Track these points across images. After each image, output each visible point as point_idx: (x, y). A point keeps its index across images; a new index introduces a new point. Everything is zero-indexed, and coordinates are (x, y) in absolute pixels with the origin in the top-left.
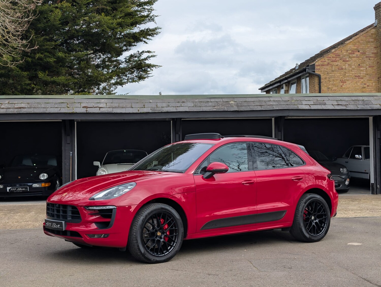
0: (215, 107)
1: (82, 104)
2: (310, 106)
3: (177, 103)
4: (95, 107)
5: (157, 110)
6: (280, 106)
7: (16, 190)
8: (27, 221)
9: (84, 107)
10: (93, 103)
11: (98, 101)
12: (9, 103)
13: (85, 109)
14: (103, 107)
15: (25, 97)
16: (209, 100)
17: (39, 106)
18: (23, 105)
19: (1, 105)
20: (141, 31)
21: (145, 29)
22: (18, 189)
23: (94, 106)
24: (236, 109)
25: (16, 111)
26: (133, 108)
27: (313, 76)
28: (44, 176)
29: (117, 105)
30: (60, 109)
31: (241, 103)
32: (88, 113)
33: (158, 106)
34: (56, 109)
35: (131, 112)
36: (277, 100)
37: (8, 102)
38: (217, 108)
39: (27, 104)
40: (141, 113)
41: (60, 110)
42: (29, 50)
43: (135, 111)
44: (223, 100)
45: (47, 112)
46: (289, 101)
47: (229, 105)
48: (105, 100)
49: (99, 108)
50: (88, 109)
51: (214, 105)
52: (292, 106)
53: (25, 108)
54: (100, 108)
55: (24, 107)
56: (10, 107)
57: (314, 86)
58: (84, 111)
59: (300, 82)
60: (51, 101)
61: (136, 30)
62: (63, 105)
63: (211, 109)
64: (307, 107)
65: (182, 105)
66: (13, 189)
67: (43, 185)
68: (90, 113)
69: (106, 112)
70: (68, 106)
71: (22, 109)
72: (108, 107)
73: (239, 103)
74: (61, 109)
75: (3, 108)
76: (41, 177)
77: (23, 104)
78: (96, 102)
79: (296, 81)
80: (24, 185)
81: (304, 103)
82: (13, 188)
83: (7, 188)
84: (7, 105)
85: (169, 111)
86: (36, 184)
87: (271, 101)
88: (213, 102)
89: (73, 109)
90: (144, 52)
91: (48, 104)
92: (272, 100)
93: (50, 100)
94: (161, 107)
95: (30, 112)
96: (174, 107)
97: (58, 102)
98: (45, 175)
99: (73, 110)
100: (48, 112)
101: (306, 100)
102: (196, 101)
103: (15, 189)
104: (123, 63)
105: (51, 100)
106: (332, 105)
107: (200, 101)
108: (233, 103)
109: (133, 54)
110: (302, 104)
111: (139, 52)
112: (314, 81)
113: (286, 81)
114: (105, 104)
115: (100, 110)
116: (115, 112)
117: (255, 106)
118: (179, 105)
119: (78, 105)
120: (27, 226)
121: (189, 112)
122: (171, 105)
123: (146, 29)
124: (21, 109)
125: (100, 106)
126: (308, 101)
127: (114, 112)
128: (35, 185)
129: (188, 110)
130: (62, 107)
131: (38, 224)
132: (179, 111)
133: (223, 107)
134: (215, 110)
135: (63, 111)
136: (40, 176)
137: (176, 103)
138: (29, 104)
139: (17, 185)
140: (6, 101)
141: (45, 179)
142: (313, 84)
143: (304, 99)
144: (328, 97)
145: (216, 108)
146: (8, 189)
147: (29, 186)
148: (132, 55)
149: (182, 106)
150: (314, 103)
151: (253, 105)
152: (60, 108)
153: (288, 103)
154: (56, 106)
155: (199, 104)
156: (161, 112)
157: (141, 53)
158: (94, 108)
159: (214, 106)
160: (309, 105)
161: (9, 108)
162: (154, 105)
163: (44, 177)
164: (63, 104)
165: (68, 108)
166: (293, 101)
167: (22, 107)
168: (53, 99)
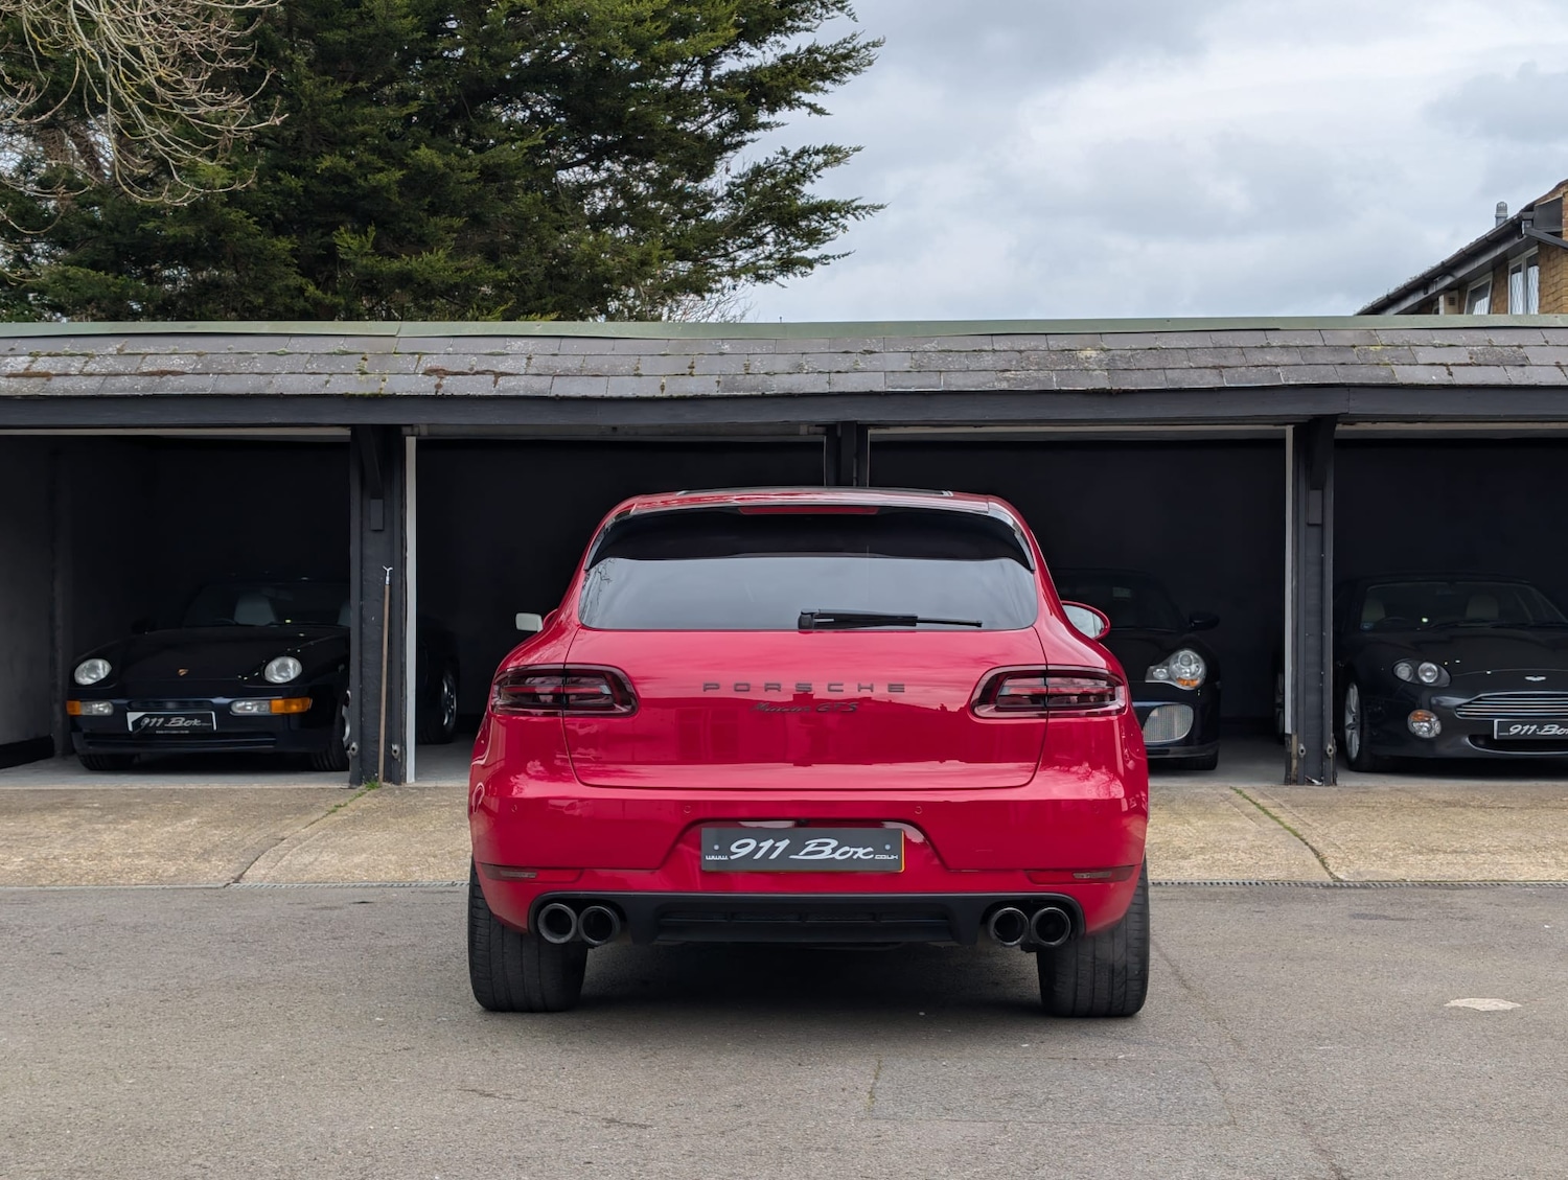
0: (1007, 374)
1: (424, 357)
2: (1452, 369)
3: (840, 357)
4: (477, 373)
5: (747, 386)
6: (1307, 368)
7: (162, 727)
8: (139, 855)
9: (429, 372)
10: (475, 355)
11: (497, 345)
12: (120, 353)
13: (434, 380)
14: (510, 371)
15: (193, 327)
16: (985, 344)
17: (244, 366)
18: (176, 363)
19: (86, 362)
20: (784, 59)
21: (799, 49)
22: (174, 720)
23: (475, 369)
24: (1100, 381)
25: (140, 386)
26: (640, 375)
27: (1553, 255)
28: (284, 667)
29: (573, 364)
30: (326, 377)
31: (1132, 356)
32: (443, 398)
33: (752, 367)
34: (312, 377)
35: (630, 394)
36: (1298, 343)
37: (118, 350)
38: (1015, 379)
39: (195, 357)
40: (671, 399)
41: (327, 382)
42: (242, 131)
43: (647, 389)
44: (1051, 343)
45: (268, 391)
46: (1354, 346)
47: (1073, 367)
48: (525, 344)
49: (492, 378)
50: (447, 381)
51: (1002, 365)
52: (1363, 370)
53: (183, 373)
54: (498, 375)
55: (179, 369)
56: (121, 368)
57: (1556, 300)
58: (425, 386)
59: (1503, 283)
60: (296, 344)
61: (764, 55)
62: (344, 364)
63: (984, 384)
64: (1437, 377)
65: (862, 365)
66: (150, 722)
67: (278, 705)
68: (452, 397)
69: (522, 393)
70: (366, 369)
71: (169, 376)
72: (534, 371)
73: (1120, 356)
74: (332, 379)
75: (91, 375)
76: (272, 675)
77: (176, 356)
78: (488, 351)
79: (1489, 278)
80: (199, 705)
81: (1424, 355)
82: (151, 717)
83: (129, 714)
84: (110, 360)
85: (796, 392)
86: (249, 701)
87: (1269, 346)
88: (1003, 354)
89: (384, 380)
90: (807, 152)
91: (281, 358)
92: (1274, 344)
93: (294, 340)
94: (766, 374)
95: (201, 390)
96: (820, 372)
97: (324, 351)
98: (291, 662)
99: (383, 384)
100: (274, 393)
101: (1437, 342)
102: (927, 347)
103: (161, 720)
104: (721, 203)
105: (301, 340)
106: (1558, 365)
107: (946, 347)
108: (1094, 356)
109: (762, 164)
110: (1413, 361)
111: (787, 156)
112: (1557, 279)
113: (1448, 280)
114: (525, 361)
115: (495, 383)
116: (561, 394)
117: (1192, 371)
118: (844, 363)
119: (409, 363)
120: (127, 873)
121: (887, 394)
122: (809, 363)
123: (804, 48)
124: (164, 379)
125: (502, 368)
126: (1444, 346)
127: (553, 395)
128: (247, 707)
129: (880, 387)
130: (339, 371)
131: (174, 869)
132: (842, 390)
133: (1041, 375)
134: (1004, 386)
135: (340, 386)
136: (268, 667)
137: (836, 356)
138: (203, 358)
139: (170, 705)
140: (111, 346)
141: (288, 680)
142: (1553, 289)
143: (1430, 338)
144: (1544, 331)
145: (1007, 380)
146: (132, 717)
147: (218, 709)
148: (759, 166)
149: (857, 371)
150: (1471, 358)
151: (1186, 364)
152: (331, 374)
153: (1351, 357)
154: (314, 367)
155: (937, 362)
156: (760, 393)
157: (797, 157)
158: (474, 374)
159: (1001, 371)
160: (1445, 368)
161: (117, 375)
162: (733, 366)
163: (284, 674)
164: (345, 357)
165: (363, 373)
166: (1372, 348)
167: (172, 369)
168: (308, 339)
